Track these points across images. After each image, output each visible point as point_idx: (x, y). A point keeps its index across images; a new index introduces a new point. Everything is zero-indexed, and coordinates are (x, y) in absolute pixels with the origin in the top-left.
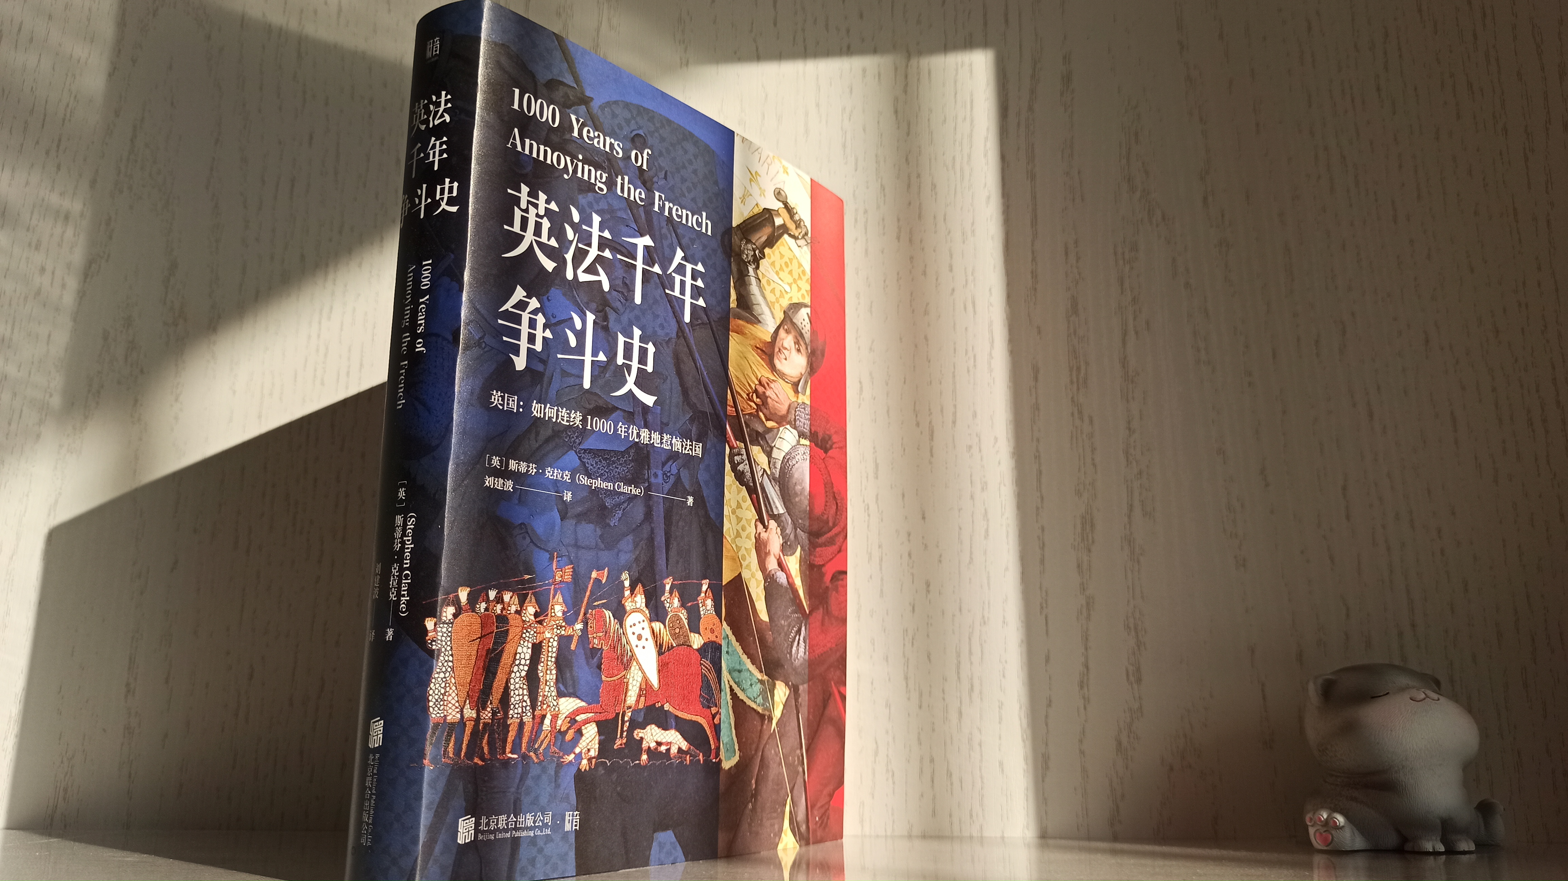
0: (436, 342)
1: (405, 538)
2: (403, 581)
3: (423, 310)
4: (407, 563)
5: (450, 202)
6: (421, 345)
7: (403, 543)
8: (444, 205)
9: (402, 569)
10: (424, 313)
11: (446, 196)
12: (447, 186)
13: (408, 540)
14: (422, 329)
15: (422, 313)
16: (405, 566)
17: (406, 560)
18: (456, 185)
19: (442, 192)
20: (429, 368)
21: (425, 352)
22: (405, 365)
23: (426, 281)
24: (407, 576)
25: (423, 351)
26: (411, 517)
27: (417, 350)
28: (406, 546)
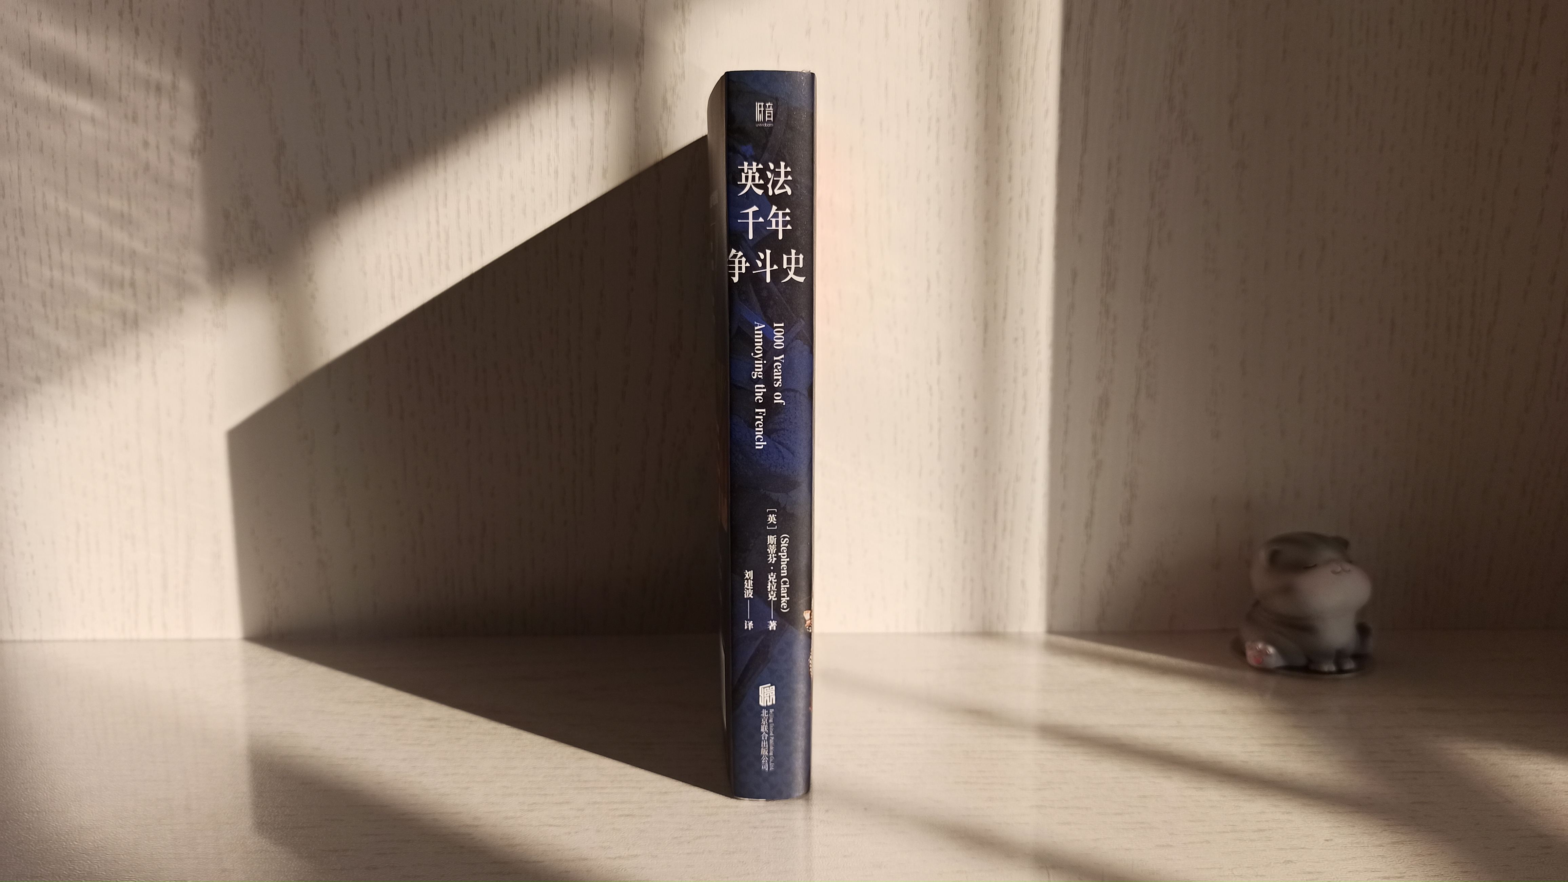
0: (795, 397)
1: (779, 554)
2: (782, 586)
3: (779, 368)
4: (784, 573)
5: (797, 272)
6: (780, 398)
7: (779, 558)
8: (791, 275)
9: (779, 578)
10: (780, 370)
11: (793, 266)
12: (793, 256)
13: (784, 556)
14: (780, 384)
15: (778, 370)
16: (782, 575)
17: (783, 570)
18: (801, 256)
19: (789, 261)
20: (790, 418)
21: (784, 404)
22: (763, 413)
23: (779, 342)
24: (785, 583)
25: (783, 403)
26: (784, 538)
27: (775, 401)
28: (782, 560)
